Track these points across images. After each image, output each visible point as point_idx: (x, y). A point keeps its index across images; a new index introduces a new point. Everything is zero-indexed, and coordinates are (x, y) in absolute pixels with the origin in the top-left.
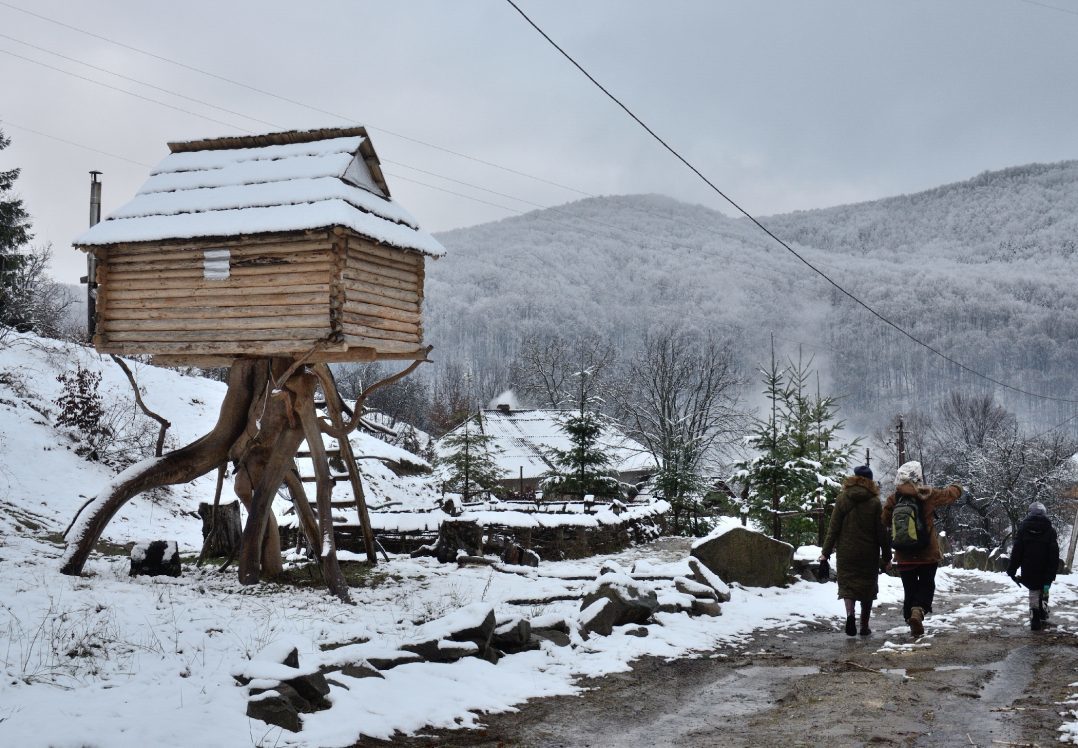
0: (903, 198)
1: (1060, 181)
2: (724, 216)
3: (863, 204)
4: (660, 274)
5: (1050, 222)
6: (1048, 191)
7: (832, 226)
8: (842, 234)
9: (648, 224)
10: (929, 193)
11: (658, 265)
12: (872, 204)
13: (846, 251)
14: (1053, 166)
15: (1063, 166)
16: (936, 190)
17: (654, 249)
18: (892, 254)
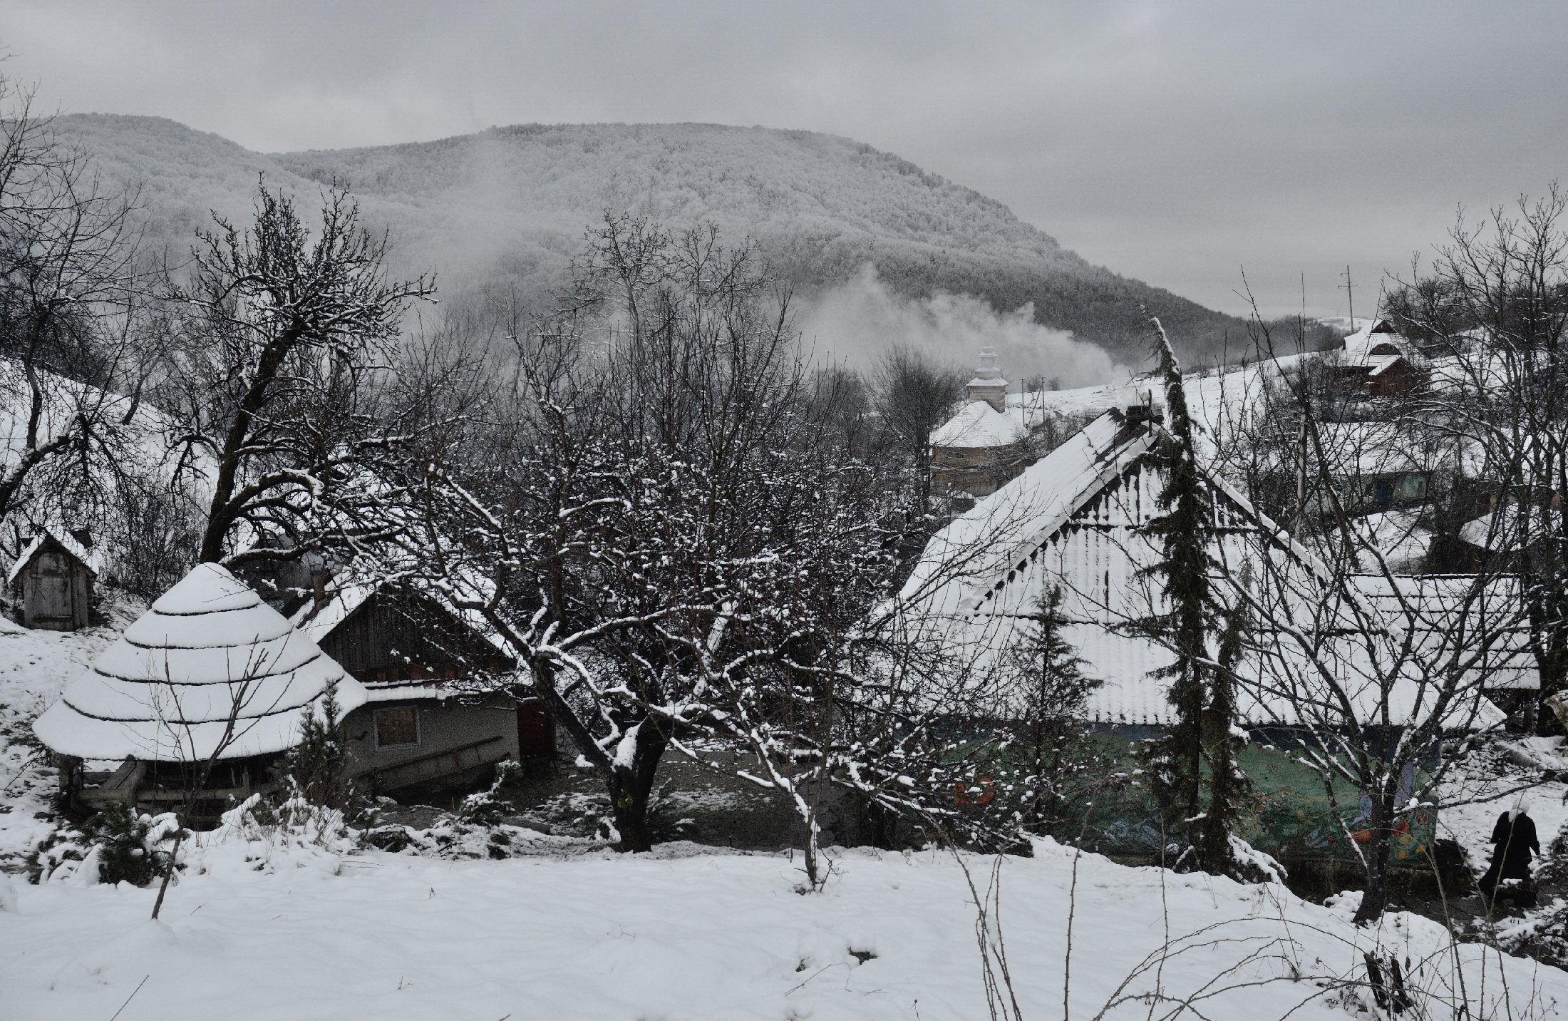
0: (415, 146)
1: (559, 141)
2: (242, 148)
3: (378, 148)
4: (181, 203)
5: (554, 178)
6: (549, 149)
7: (350, 168)
8: (360, 177)
9: (158, 149)
10: (440, 142)
11: (177, 194)
12: (386, 148)
13: (366, 193)
14: (551, 128)
15: (561, 128)
16: (447, 140)
17: (169, 176)
18: (412, 199)
